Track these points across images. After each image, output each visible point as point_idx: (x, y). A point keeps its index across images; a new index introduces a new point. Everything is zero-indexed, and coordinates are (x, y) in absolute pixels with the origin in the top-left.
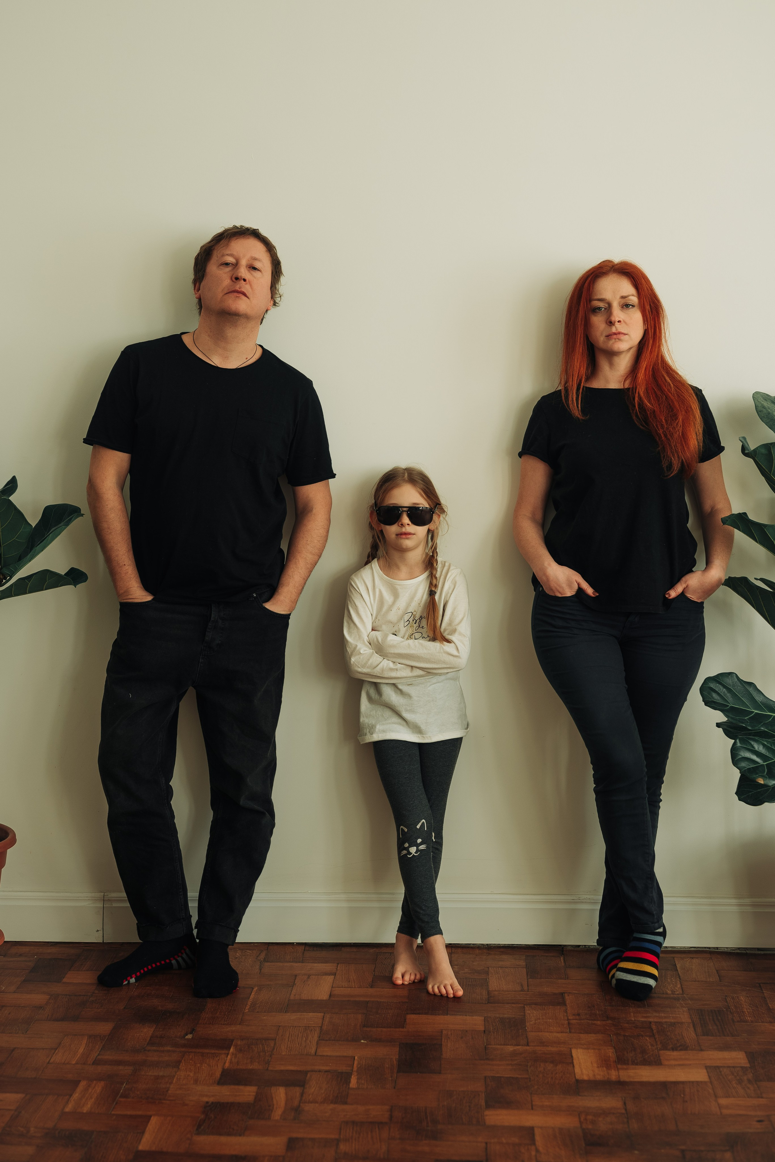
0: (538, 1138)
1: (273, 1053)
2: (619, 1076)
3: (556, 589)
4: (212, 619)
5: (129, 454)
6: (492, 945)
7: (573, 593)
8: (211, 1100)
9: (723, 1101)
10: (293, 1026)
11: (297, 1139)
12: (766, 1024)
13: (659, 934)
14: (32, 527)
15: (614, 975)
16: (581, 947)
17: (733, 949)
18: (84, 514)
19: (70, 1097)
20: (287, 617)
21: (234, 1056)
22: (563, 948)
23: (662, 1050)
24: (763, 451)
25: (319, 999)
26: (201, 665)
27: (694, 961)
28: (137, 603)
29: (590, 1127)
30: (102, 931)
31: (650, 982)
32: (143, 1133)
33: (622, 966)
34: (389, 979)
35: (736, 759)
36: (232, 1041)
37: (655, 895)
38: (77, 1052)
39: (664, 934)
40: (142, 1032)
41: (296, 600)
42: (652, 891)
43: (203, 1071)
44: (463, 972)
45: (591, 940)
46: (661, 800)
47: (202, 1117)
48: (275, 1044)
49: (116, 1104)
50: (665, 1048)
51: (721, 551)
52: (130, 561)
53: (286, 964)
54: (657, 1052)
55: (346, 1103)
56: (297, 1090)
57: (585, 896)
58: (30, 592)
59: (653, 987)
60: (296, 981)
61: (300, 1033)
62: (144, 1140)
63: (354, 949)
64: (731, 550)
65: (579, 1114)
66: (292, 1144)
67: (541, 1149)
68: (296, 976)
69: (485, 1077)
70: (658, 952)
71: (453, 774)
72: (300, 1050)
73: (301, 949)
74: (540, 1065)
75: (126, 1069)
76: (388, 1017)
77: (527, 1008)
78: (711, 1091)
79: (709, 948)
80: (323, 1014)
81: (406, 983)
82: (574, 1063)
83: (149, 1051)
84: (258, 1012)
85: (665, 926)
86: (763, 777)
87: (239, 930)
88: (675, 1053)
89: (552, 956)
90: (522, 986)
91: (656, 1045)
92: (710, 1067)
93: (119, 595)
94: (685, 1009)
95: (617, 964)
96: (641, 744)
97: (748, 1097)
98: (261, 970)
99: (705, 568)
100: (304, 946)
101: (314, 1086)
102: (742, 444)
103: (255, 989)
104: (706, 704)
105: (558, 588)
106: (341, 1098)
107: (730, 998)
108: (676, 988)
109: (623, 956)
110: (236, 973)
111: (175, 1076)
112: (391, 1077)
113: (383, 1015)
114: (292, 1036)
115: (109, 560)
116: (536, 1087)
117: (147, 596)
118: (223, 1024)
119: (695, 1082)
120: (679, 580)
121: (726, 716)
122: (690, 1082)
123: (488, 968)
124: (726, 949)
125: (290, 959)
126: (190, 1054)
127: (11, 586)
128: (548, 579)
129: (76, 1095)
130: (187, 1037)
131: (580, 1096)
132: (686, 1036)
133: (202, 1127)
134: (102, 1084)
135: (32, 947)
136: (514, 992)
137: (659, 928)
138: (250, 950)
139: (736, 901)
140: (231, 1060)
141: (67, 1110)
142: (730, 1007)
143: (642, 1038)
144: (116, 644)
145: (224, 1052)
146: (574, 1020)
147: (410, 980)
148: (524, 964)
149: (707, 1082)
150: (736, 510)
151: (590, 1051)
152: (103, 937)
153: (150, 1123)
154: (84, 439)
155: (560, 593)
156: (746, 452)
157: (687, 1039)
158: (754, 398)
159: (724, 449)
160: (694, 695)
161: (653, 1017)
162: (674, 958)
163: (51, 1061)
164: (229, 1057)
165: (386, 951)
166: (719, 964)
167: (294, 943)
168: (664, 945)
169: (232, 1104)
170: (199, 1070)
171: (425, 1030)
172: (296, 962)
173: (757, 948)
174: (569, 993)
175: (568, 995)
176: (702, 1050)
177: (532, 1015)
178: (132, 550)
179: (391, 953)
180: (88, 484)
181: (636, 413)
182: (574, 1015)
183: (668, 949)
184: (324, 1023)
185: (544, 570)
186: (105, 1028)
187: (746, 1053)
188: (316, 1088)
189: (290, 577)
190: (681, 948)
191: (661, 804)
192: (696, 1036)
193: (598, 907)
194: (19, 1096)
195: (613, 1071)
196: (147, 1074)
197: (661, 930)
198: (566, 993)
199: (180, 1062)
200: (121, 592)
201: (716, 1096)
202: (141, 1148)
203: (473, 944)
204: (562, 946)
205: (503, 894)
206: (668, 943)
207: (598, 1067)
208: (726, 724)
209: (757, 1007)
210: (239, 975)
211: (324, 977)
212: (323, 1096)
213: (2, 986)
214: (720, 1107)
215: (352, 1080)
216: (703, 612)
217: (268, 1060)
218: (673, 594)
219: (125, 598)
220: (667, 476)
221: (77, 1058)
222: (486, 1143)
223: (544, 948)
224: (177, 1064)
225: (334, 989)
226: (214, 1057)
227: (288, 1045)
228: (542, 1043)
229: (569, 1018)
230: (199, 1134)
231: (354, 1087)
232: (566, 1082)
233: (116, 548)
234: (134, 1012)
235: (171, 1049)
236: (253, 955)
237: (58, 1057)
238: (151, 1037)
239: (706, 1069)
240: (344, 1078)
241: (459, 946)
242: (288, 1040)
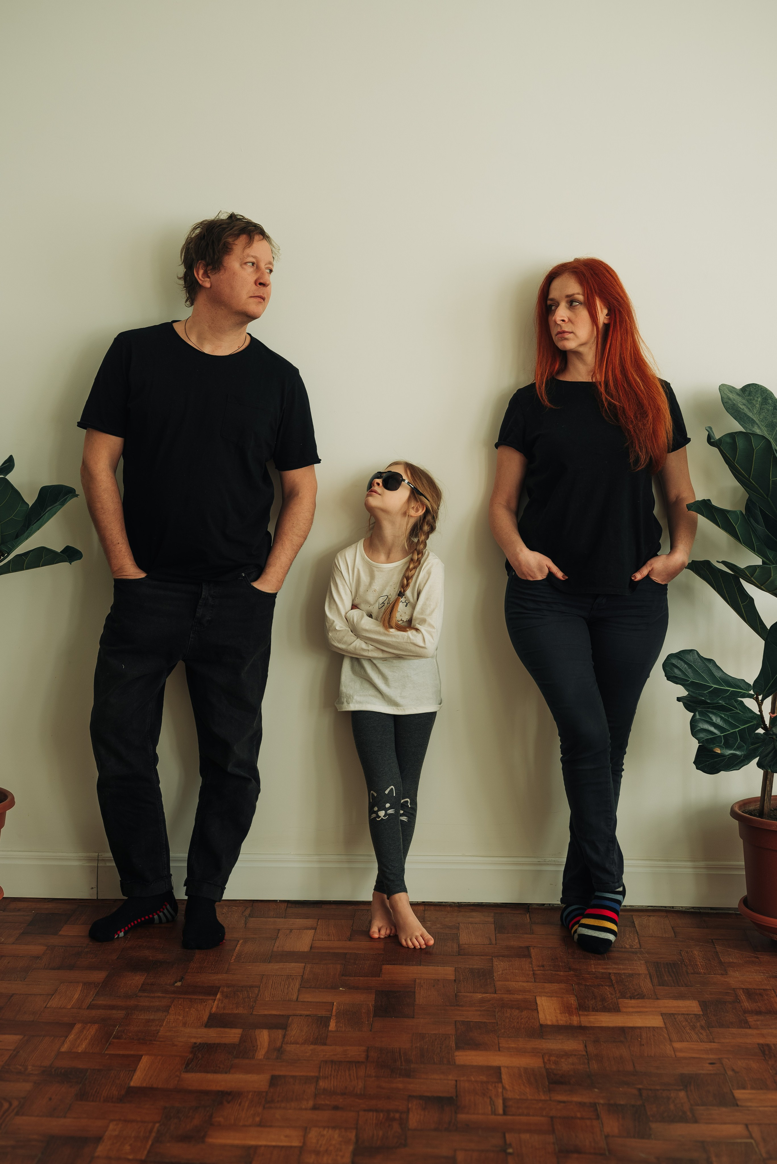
0: (504, 1077)
1: (257, 999)
2: (580, 1022)
3: (528, 573)
4: (203, 596)
5: (122, 438)
6: (462, 903)
7: (544, 576)
8: (199, 1041)
9: (677, 1045)
10: (276, 975)
11: (279, 1076)
12: (718, 976)
13: (619, 893)
14: (29, 505)
15: (576, 930)
16: (546, 905)
17: (688, 908)
18: (79, 495)
19: (66, 1039)
20: (273, 596)
21: (220, 1001)
22: (529, 906)
23: (620, 998)
24: (728, 440)
25: (301, 951)
26: (192, 640)
27: (651, 919)
28: (131, 579)
29: (553, 1067)
30: (96, 888)
31: (609, 937)
32: (135, 1071)
33: (584, 923)
34: (367, 933)
35: (694, 731)
36: (219, 988)
37: (616, 857)
38: (73, 997)
39: (623, 893)
40: (134, 979)
41: (283, 579)
42: (613, 854)
43: (191, 1015)
44: (435, 927)
45: (556, 898)
46: (623, 770)
47: (191, 1056)
48: (259, 991)
49: (109, 1044)
50: (624, 997)
51: (685, 537)
52: (123, 540)
53: (269, 919)
54: (616, 1000)
55: (325, 1044)
56: (280, 1033)
57: (550, 859)
58: (27, 568)
59: (613, 941)
60: (279, 934)
61: (282, 982)
62: (135, 1077)
63: (334, 906)
64: (694, 536)
65: (543, 1055)
66: (274, 1081)
67: (507, 1086)
68: (279, 930)
69: (456, 1021)
70: (618, 909)
71: (427, 745)
72: (283, 996)
73: (284, 906)
74: (507, 1011)
75: (118, 1013)
76: (365, 967)
77: (495, 960)
78: (666, 1035)
79: (665, 907)
80: (304, 964)
81: (382, 937)
82: (538, 1010)
83: (140, 997)
84: (243, 962)
85: (625, 886)
86: (720, 747)
87: (225, 888)
88: (633, 1001)
89: (519, 913)
90: (490, 939)
91: (615, 994)
92: (665, 1014)
93: (113, 572)
94: (642, 962)
95: (580, 921)
96: (605, 717)
97: (701, 1042)
98: (246, 924)
99: (670, 553)
100: (287, 903)
101: (295, 1029)
102: (708, 433)
103: (240, 942)
104: (668, 679)
105: (530, 572)
106: (320, 1040)
107: (684, 952)
108: (634, 943)
109: (585, 913)
110: (223, 927)
111: (165, 1020)
112: (368, 1021)
113: (361, 966)
114: (275, 983)
115: (103, 539)
116: (503, 1031)
117: (141, 573)
118: (211, 973)
119: (651, 1027)
120: (644, 563)
121: (687, 690)
122: (646, 1027)
123: (459, 924)
124: (681, 908)
125: (273, 915)
126: (179, 999)
127: (9, 562)
128: (520, 564)
129: (71, 1037)
130: (176, 984)
131: (544, 1039)
132: (643, 986)
133: (190, 1066)
134: (96, 1026)
135: (30, 903)
136: (482, 945)
137: (620, 887)
138: (236, 906)
139: (691, 864)
140: (218, 1005)
141: (64, 1049)
142: (685, 961)
143: (602, 987)
144: (109, 618)
145: (211, 998)
146: (539, 970)
147: (386, 934)
148: (493, 920)
149: (662, 1027)
150: (700, 496)
151: (553, 998)
152: (97, 894)
153: (141, 1062)
154: (78, 423)
155: (531, 577)
156: (712, 440)
157: (644, 989)
158: (720, 390)
159: (690, 441)
160: (657, 671)
161: (612, 969)
162: (632, 916)
163: (48, 1005)
164: (216, 1002)
165: (364, 908)
166: (675, 922)
167: (277, 900)
168: (623, 904)
169: (219, 1045)
170: (187, 1014)
171: (400, 979)
172: (279, 918)
173: (710, 907)
174: (534, 946)
175: (533, 949)
176: (658, 999)
177: (500, 966)
178: (125, 529)
179: (368, 910)
180: (82, 466)
181: (606, 410)
182: (539, 966)
183: (627, 908)
184: (305, 972)
185: (516, 556)
186: (99, 976)
187: (699, 1001)
188: (297, 1031)
189: (277, 557)
190: (639, 906)
191: (623, 773)
192: (653, 986)
193: (562, 868)
194: (17, 1038)
195: (574, 1016)
196: (139, 1017)
197: (621, 889)
198: (531, 946)
199: (170, 1006)
200: (116, 569)
201: (671, 1041)
202: (132, 1084)
203: (445, 902)
204: (528, 905)
205: (474, 856)
206: (628, 901)
207: (561, 1013)
208: (686, 698)
209: (710, 961)
210: (225, 929)
211: (305, 931)
212: (304, 1037)
213: (1, 938)
214: (674, 1050)
215: (331, 1023)
216: (666, 594)
217: (253, 1005)
218: (639, 576)
219: (119, 575)
220: (634, 470)
221: (72, 1003)
222: (456, 1081)
223: (512, 907)
224: (166, 1009)
225: (315, 942)
226: (201, 1002)
227: (271, 992)
228: (509, 991)
229: (534, 969)
230: (187, 1071)
231: (333, 1030)
232: (531, 1026)
233: (109, 528)
234: (126, 962)
235: (161, 995)
236: (239, 912)
237: (54, 1002)
238: (143, 984)
239: (662, 1016)
240: (324, 1021)
241: (432, 904)
242: (272, 988)
